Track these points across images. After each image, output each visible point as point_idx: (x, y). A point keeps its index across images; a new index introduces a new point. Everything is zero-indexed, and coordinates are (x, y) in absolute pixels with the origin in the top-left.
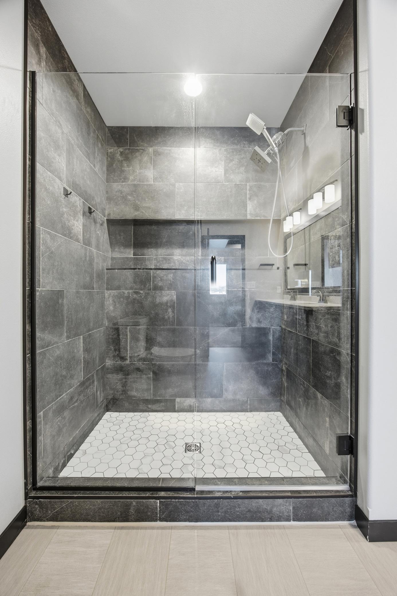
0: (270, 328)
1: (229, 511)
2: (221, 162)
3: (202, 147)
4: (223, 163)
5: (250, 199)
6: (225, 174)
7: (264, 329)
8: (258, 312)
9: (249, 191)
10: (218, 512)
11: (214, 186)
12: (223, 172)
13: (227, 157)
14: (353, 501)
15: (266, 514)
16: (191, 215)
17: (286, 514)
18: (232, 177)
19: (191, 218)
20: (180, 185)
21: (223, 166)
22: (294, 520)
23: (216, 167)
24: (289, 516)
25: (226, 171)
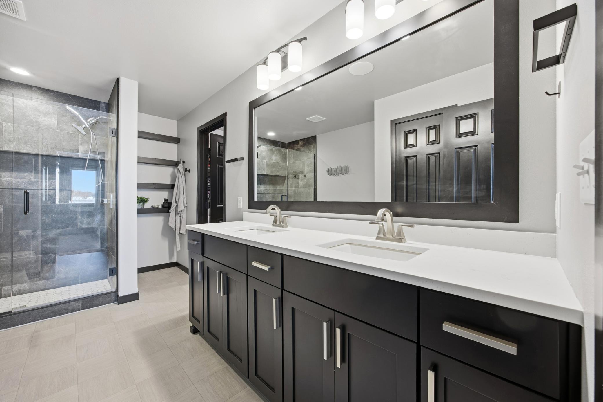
0: (98, 227)
1: (38, 315)
2: (54, 115)
3: (34, 101)
4: (56, 116)
5: (81, 144)
6: (58, 124)
7: (93, 228)
8: (88, 218)
9: (81, 139)
10: (30, 317)
11: (46, 131)
12: (56, 123)
13: (60, 113)
14: (116, 293)
15: (64, 311)
16: (22, 149)
17: (77, 308)
18: (65, 127)
19: (22, 151)
20: (8, 125)
21: (56, 118)
22: (82, 310)
23: (48, 118)
24: (79, 308)
25: (59, 123)
